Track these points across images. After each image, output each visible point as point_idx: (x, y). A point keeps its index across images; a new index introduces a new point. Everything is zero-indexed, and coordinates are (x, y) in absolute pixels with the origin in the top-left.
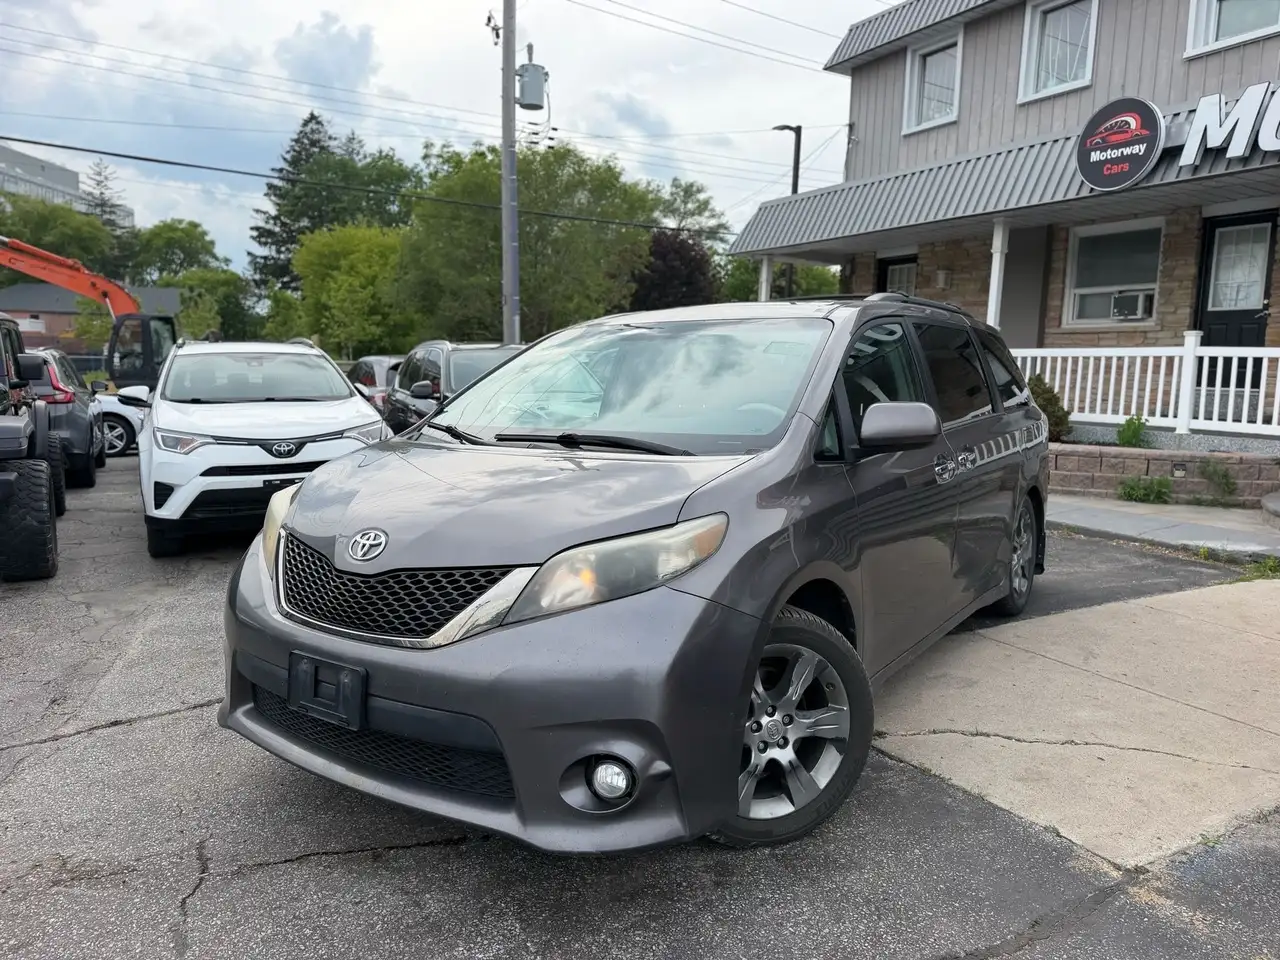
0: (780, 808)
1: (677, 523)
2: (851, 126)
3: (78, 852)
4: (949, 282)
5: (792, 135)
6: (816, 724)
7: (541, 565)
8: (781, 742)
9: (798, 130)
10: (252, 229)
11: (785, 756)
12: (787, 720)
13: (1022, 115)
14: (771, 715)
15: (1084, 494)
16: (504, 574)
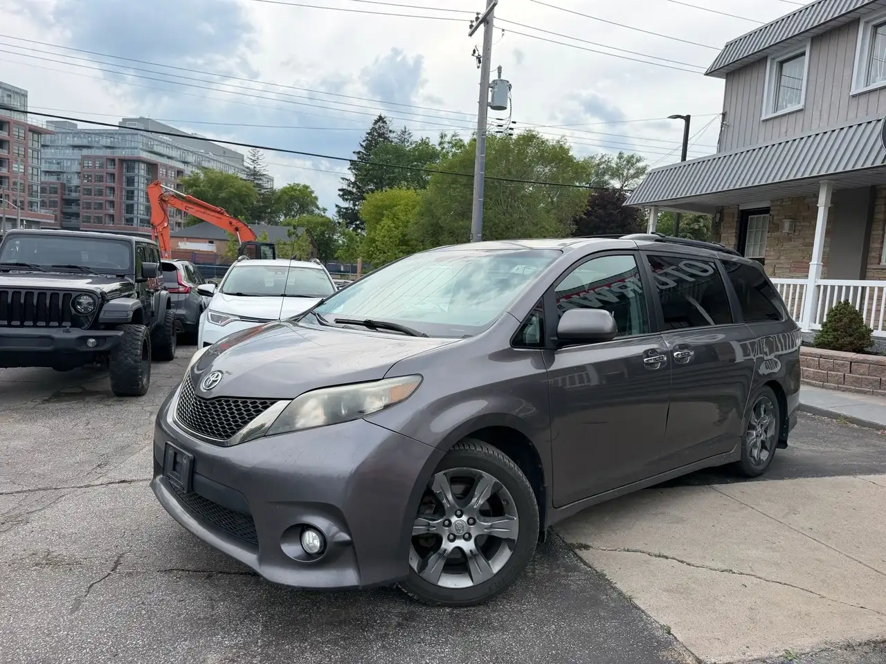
0: (462, 582)
1: (383, 379)
2: (724, 115)
3: (59, 550)
4: (793, 229)
5: (683, 122)
6: (491, 527)
7: (292, 399)
8: (467, 536)
9: (687, 119)
10: (339, 190)
11: (468, 546)
12: (471, 521)
13: (854, 103)
14: (460, 516)
15: (873, 393)
16: (272, 404)
